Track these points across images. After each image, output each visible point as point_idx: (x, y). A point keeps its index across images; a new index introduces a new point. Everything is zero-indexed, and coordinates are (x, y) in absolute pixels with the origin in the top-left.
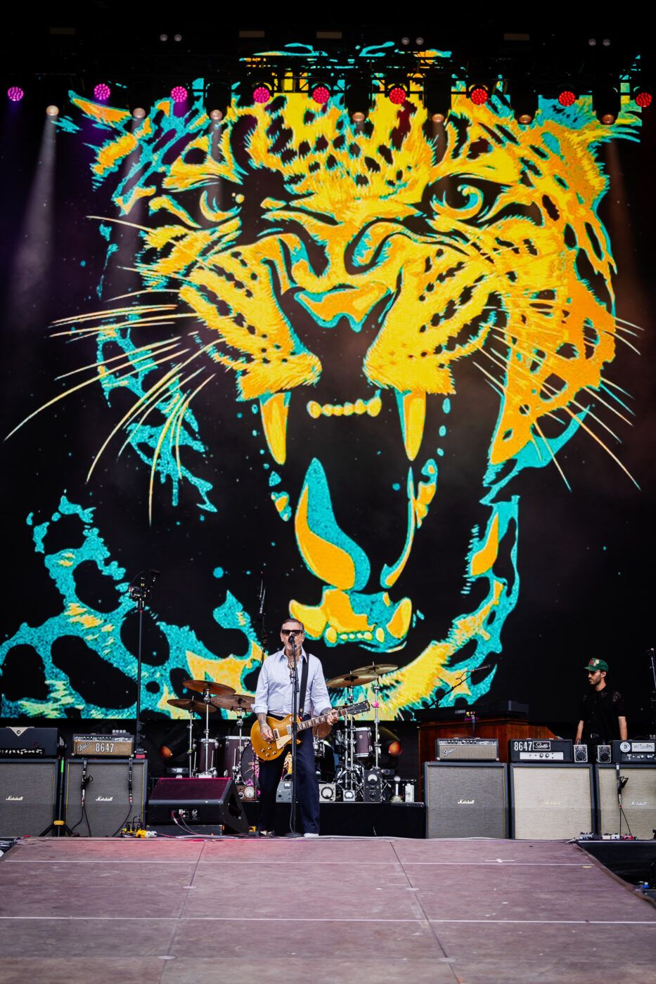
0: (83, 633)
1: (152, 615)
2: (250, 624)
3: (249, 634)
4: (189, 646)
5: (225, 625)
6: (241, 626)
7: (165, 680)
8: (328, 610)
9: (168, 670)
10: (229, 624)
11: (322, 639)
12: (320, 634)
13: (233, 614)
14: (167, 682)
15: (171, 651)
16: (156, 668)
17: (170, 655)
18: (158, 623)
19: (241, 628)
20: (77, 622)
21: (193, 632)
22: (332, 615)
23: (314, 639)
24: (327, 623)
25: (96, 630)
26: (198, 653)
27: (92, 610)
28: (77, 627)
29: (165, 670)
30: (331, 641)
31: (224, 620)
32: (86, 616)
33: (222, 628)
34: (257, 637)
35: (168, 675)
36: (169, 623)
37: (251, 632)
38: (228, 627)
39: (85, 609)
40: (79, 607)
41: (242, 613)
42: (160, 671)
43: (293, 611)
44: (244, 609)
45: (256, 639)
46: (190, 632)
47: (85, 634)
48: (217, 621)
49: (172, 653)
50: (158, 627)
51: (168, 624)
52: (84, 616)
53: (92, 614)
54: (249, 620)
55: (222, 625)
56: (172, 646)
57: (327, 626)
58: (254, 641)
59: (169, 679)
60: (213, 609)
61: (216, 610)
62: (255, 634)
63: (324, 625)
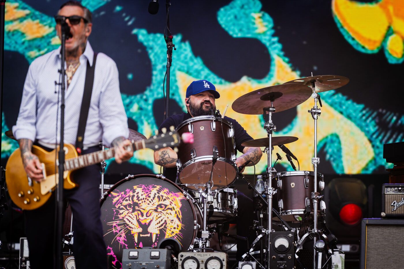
0: (24, 47)
1: (127, 19)
2: (273, 31)
3: (270, 45)
4: (183, 65)
5: (235, 32)
6: (259, 34)
7: (146, 115)
8: (391, 8)
9: (151, 101)
10: (241, 30)
11: (382, 51)
12: (378, 45)
13: (247, 16)
14: (149, 118)
15: (155, 73)
16: (133, 97)
17: (154, 78)
18: (135, 31)
19: (259, 37)
20: (15, 30)
21: (187, 43)
22: (397, 15)
23: (370, 52)
24: (389, 27)
25: (44, 43)
26: (195, 74)
27: (37, 13)
28: (15, 37)
29: (146, 100)
30: (395, 55)
31: (234, 25)
32: (28, 22)
33: (230, 37)
34: (283, 50)
35: (150, 108)
36: (151, 31)
37: (274, 43)
38: (240, 35)
39: (27, 12)
40: (17, 8)
41: (260, 15)
42: (138, 102)
43: (337, 9)
44: (263, 9)
45: (282, 53)
46: (183, 45)
47: (26, 48)
48: (223, 26)
49: (156, 76)
50: (136, 36)
51: (149, 32)
52: (25, 22)
53: (37, 18)
54: (271, 25)
55: (231, 33)
56: (155, 65)
57: (390, 32)
58: (279, 55)
59: (151, 114)
60: (218, 9)
61: (222, 10)
62: (279, 46)
63: (383, 30)
